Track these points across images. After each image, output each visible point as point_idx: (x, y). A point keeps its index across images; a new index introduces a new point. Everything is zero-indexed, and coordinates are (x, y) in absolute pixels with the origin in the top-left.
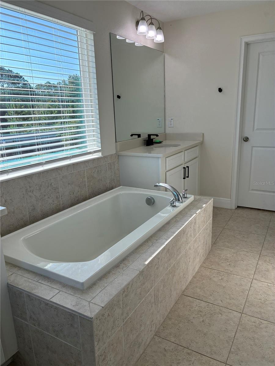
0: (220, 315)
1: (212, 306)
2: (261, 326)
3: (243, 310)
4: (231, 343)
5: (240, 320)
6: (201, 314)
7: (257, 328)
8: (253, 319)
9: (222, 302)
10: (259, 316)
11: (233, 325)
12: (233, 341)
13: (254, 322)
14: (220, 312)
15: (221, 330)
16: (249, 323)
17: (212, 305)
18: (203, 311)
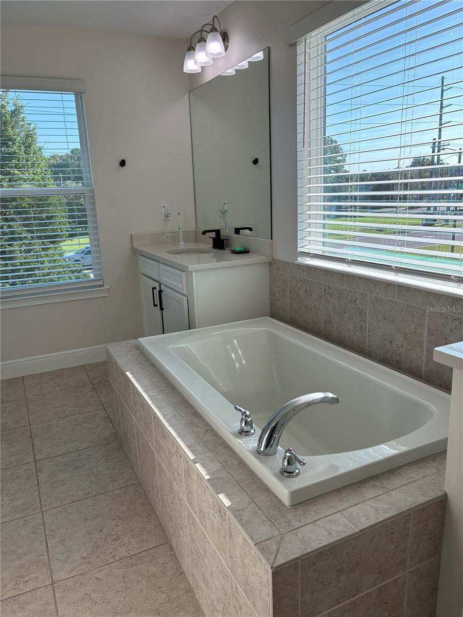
0: (84, 555)
1: (107, 559)
2: (14, 582)
3: (54, 591)
4: (47, 533)
5: (51, 571)
6: (112, 536)
7: (18, 575)
8: (31, 585)
9: (96, 578)
10: (22, 598)
11: (57, 555)
12: (46, 536)
13: (26, 581)
14: (87, 560)
15: (69, 538)
16: (33, 576)
17: (107, 561)
18: (113, 543)
